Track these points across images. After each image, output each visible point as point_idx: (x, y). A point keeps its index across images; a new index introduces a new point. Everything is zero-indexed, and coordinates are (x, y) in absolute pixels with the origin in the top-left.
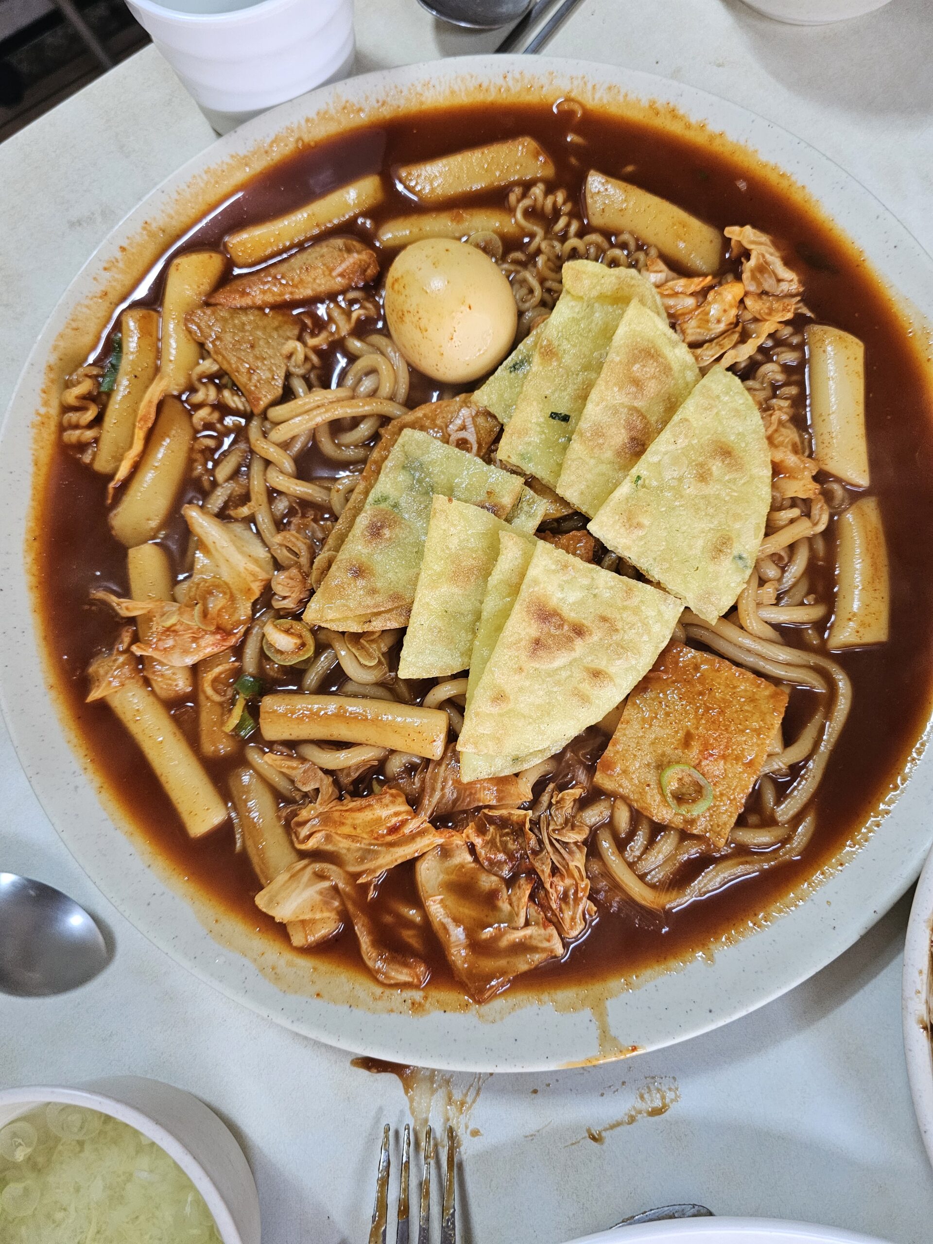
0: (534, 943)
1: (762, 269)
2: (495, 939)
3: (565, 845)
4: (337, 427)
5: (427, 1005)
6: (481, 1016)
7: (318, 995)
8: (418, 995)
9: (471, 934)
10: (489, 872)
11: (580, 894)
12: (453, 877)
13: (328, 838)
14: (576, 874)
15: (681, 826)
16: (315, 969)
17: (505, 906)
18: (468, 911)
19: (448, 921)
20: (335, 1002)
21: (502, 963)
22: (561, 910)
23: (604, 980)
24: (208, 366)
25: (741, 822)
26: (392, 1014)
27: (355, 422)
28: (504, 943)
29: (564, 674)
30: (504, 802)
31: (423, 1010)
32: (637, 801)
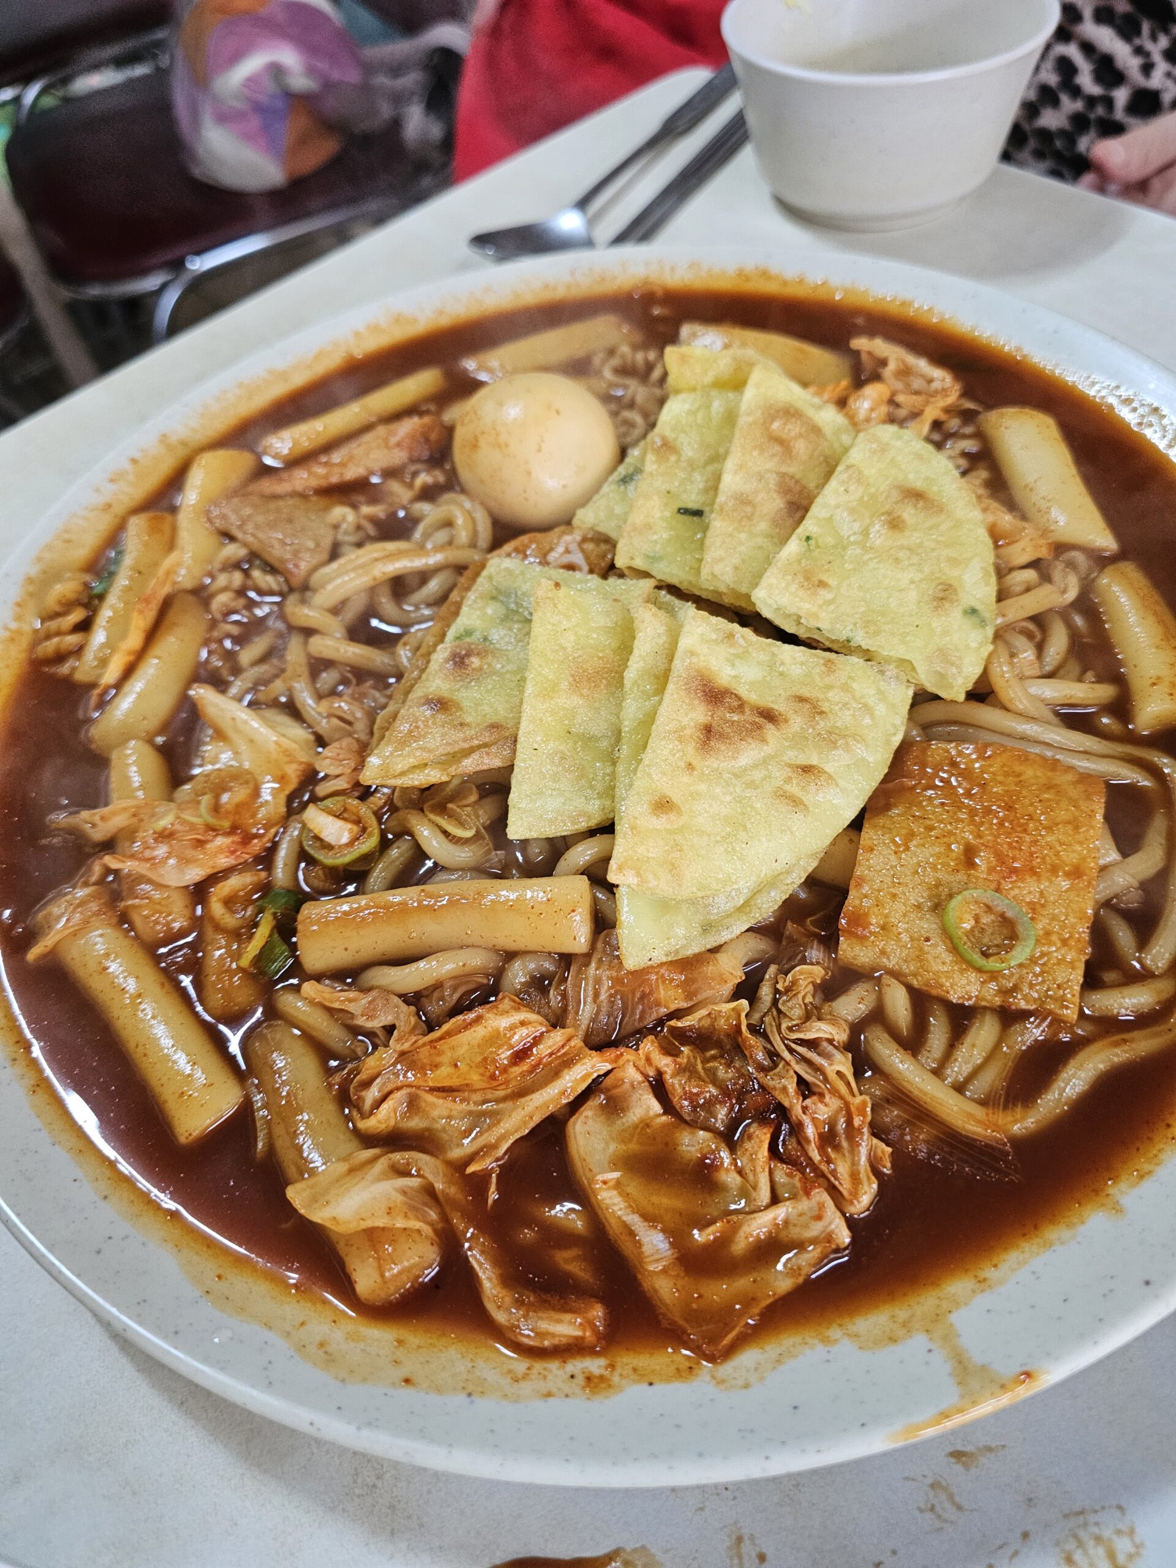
0: (795, 1233)
1: (905, 372)
2: (723, 1242)
3: (812, 1044)
4: (400, 587)
5: (616, 1379)
6: (721, 1382)
7: (407, 1381)
8: (595, 1365)
9: (677, 1236)
10: (694, 1125)
11: (857, 1122)
12: (634, 1147)
13: (413, 1104)
14: (843, 1089)
15: (998, 1001)
16: (400, 1342)
17: (731, 1179)
18: (666, 1201)
19: (634, 1220)
20: (439, 1390)
21: (742, 1283)
22: (829, 1161)
23: (935, 1284)
24: (232, 551)
25: (1092, 981)
26: (551, 1400)
27: (424, 577)
28: (740, 1245)
29: (757, 775)
30: (700, 997)
31: (610, 1386)
32: (915, 975)
